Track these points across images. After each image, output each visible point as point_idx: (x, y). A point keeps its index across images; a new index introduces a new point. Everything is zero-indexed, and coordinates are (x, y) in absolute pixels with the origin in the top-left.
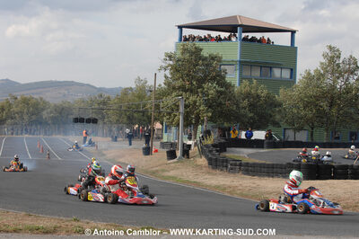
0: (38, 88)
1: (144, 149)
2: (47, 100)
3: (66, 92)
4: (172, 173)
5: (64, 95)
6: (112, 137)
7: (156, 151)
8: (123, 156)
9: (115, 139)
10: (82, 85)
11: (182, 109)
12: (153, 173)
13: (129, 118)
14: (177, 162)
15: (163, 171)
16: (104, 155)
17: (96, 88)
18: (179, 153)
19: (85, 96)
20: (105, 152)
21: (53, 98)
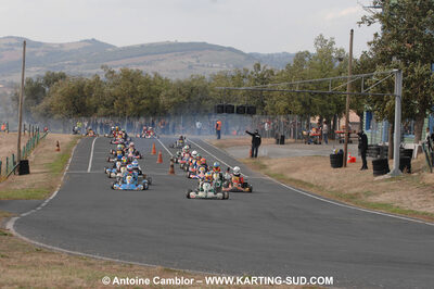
0: (146, 54)
1: (332, 157)
2: (164, 75)
3: (194, 61)
4: (382, 198)
5: (190, 67)
6: (276, 137)
7: (353, 160)
8: (297, 169)
9: (281, 141)
10: (222, 49)
11: (398, 90)
12: (352, 197)
13: (304, 104)
14: (391, 179)
15: (368, 194)
16: (264, 167)
17: (242, 54)
18: (393, 164)
19: (225, 68)
20: (266, 163)
21: (173, 71)
